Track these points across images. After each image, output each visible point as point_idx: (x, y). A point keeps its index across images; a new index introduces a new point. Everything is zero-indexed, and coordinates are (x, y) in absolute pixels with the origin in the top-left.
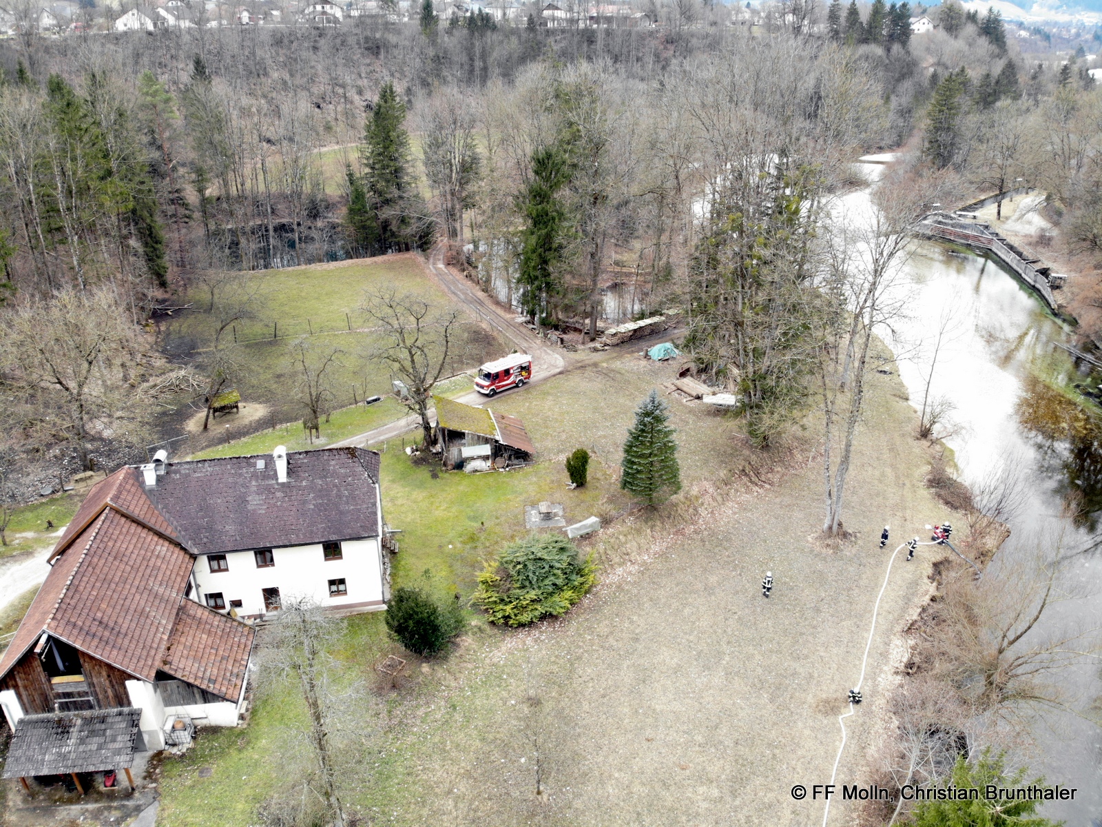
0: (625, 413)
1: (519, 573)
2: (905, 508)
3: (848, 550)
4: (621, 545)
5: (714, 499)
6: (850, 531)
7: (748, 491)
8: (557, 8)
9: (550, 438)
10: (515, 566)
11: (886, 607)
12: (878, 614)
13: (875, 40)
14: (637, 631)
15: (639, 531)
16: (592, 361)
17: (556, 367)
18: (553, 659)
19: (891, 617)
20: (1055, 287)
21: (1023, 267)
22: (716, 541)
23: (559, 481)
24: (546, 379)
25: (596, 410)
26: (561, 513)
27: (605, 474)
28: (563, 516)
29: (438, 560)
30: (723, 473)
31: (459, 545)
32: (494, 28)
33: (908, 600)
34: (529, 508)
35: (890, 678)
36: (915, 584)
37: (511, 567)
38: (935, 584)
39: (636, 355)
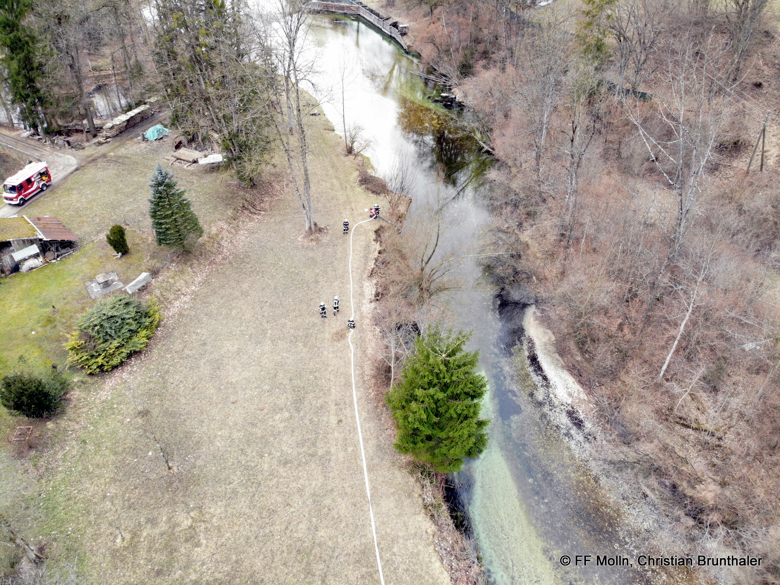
0: (142, 188)
1: (98, 332)
2: (350, 203)
3: (325, 239)
4: (172, 286)
5: (230, 232)
6: (322, 227)
7: (251, 220)
9: (85, 224)
10: (93, 329)
11: (355, 266)
12: (352, 272)
14: (203, 339)
15: (182, 272)
16: (100, 153)
17: (71, 165)
18: (148, 380)
19: (359, 271)
20: (403, 34)
21: (382, 23)
22: (240, 261)
23: (106, 255)
24: (65, 178)
25: (117, 191)
26: (116, 278)
27: (142, 239)
28: (120, 280)
29: (28, 346)
30: (230, 212)
31: (40, 330)
33: (366, 258)
34: (88, 283)
35: (368, 306)
36: (368, 246)
37: (90, 330)
38: (378, 243)
39: (135, 140)
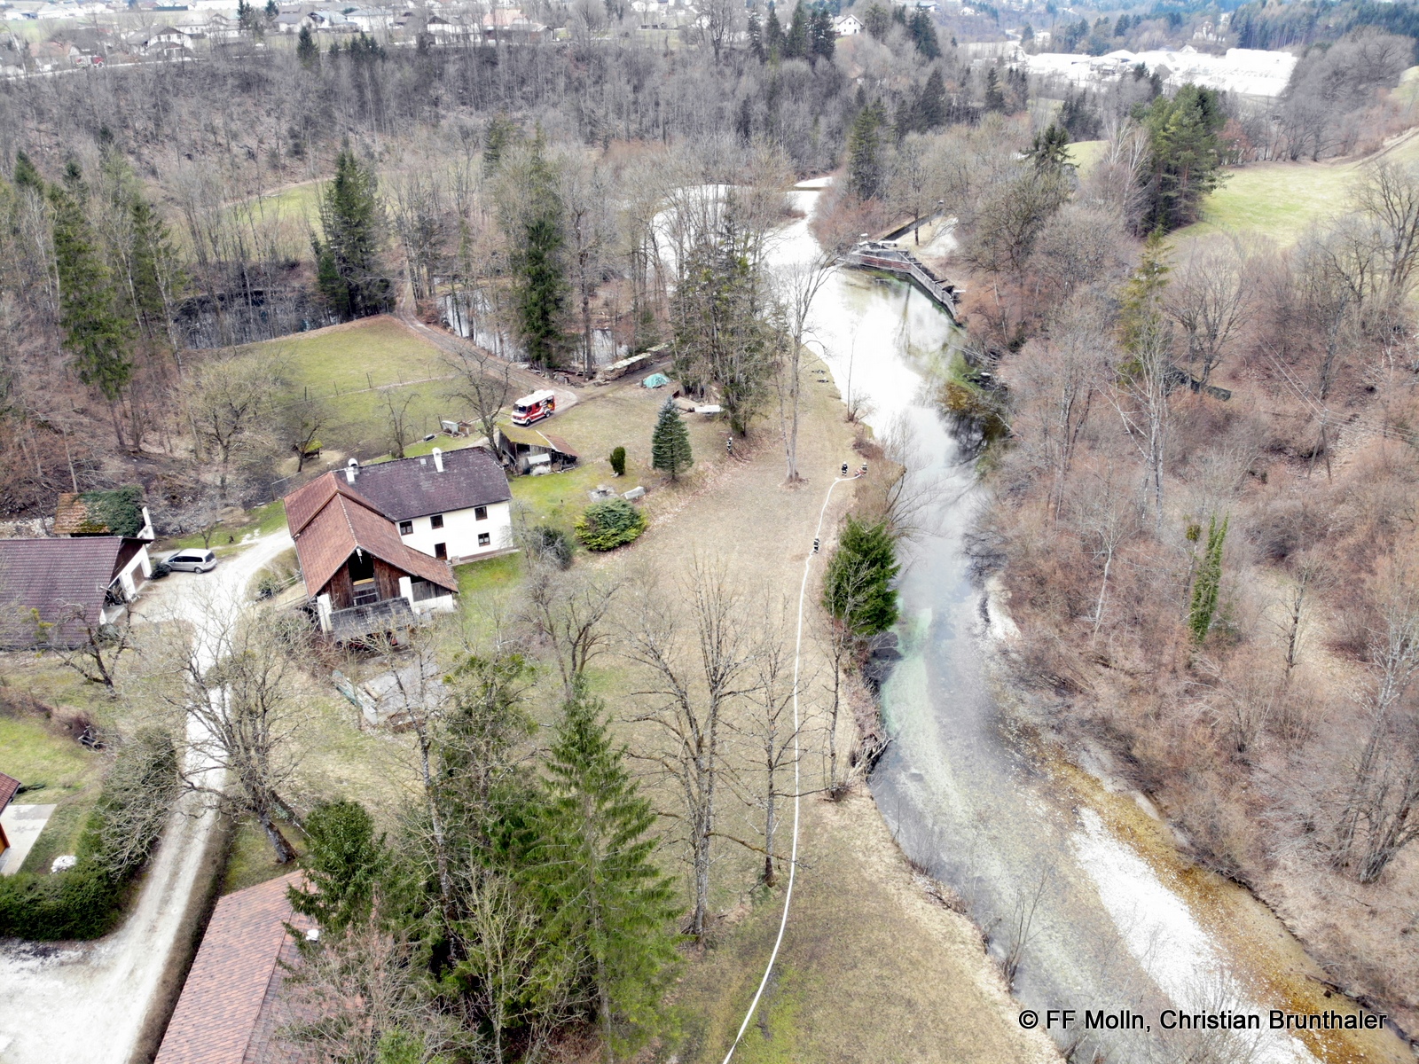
1: (600, 520)
3: (802, 488)
4: (660, 503)
5: (715, 472)
6: (804, 478)
7: (736, 466)
8: (444, 22)
10: (597, 516)
11: (828, 511)
12: (823, 515)
13: (799, 54)
14: (681, 543)
15: (669, 495)
16: (600, 393)
17: (572, 400)
19: (830, 516)
20: (956, 301)
21: (934, 286)
22: (720, 495)
23: (606, 472)
24: (566, 410)
26: (612, 490)
27: (636, 466)
28: (615, 491)
32: (383, 55)
33: (840, 507)
34: (588, 490)
36: (845, 499)
37: (594, 517)
38: (857, 499)
39: (634, 385)
